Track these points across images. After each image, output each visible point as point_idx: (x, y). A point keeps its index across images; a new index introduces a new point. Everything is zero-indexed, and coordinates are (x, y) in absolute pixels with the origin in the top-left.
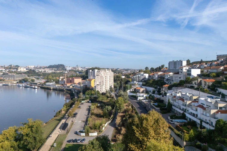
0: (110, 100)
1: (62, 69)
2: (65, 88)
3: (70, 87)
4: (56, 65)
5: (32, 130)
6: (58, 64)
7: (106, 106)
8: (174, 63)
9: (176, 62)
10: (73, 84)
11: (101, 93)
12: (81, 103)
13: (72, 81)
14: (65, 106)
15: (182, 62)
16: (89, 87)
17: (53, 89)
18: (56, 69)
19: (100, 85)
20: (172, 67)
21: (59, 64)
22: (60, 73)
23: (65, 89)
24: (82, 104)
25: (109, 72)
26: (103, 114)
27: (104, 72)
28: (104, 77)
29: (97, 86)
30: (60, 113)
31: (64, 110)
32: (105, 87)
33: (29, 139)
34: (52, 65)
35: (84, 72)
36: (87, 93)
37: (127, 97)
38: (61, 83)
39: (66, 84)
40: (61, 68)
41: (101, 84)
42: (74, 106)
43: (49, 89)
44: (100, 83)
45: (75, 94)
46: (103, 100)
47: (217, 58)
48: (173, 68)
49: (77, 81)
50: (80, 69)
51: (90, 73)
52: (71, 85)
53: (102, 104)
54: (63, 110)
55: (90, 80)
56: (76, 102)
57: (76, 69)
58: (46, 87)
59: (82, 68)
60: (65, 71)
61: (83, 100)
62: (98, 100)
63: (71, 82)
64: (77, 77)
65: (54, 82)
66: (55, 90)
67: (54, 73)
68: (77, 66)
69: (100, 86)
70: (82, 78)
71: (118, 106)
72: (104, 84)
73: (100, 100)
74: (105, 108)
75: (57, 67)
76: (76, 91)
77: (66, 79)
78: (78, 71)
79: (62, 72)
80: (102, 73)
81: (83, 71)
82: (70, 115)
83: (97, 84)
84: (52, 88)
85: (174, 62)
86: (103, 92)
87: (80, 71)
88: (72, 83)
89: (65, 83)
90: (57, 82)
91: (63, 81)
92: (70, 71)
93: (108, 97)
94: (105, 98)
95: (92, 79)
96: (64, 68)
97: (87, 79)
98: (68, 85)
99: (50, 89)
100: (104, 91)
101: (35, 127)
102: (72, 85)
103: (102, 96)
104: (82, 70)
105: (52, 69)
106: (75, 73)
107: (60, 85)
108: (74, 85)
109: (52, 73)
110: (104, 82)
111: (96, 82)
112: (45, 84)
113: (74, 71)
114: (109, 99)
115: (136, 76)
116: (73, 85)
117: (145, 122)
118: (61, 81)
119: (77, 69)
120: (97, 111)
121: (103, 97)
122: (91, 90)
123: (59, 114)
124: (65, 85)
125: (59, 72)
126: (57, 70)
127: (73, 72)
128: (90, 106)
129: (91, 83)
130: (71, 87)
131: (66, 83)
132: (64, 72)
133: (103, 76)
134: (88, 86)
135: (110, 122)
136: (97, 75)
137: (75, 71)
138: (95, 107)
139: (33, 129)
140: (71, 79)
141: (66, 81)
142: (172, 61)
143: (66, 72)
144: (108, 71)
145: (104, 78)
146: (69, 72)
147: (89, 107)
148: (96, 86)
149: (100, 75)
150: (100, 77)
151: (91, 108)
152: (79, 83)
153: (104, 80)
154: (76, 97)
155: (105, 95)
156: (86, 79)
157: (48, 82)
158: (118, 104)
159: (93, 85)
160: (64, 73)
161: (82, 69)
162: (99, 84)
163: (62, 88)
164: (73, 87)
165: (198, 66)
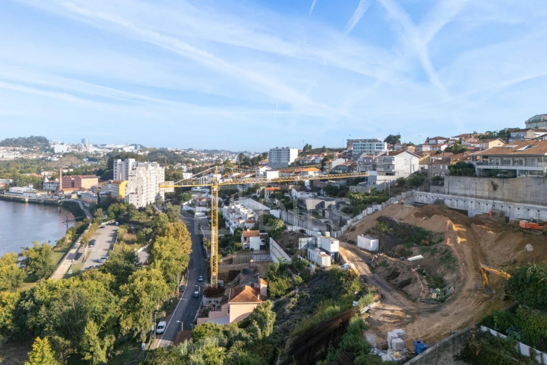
0: (153, 219)
1: (42, 149)
2: (60, 199)
3: (71, 196)
4: (24, 139)
5: (41, 254)
6: (29, 136)
7: (143, 228)
8: (277, 152)
9: (280, 150)
10: (79, 191)
11: (137, 207)
12: (100, 226)
13: (75, 184)
14: (71, 232)
15: (289, 150)
16: (115, 198)
17: (30, 202)
18: (26, 149)
19: (137, 193)
20: (275, 159)
21: (32, 137)
22: (38, 161)
23: (59, 201)
24: (102, 227)
25: (156, 170)
26: (138, 239)
27: (145, 169)
28: (144, 178)
29: (130, 195)
30: (64, 243)
31: (69, 239)
32: (145, 198)
33: (37, 264)
34: (11, 139)
35: (103, 157)
36: (111, 208)
37: (177, 213)
38: (47, 187)
39: (62, 191)
40: (38, 145)
41: (139, 192)
42: (86, 231)
43: (20, 201)
44: (136, 189)
45: (86, 211)
46: (140, 220)
47: (348, 144)
48: (277, 161)
49: (89, 183)
50: (92, 150)
51: (118, 167)
52: (73, 193)
53: (138, 226)
54: (67, 237)
55: (118, 183)
56: (91, 224)
57: (79, 149)
58: (12, 196)
59: (96, 146)
60: (51, 156)
61: (105, 221)
62: (131, 220)
63: (73, 186)
64: (86, 173)
65: (31, 186)
66: (33, 202)
67: (23, 160)
68: (83, 141)
69: (137, 195)
70: (99, 177)
71: (159, 225)
72: (145, 191)
73: (136, 220)
74: (142, 231)
75: (27, 144)
76: (88, 206)
77: (61, 179)
78: (86, 155)
79: (43, 159)
80: (141, 172)
81: (100, 154)
82: (84, 242)
83: (132, 192)
84: (27, 200)
85: (278, 150)
86: (141, 206)
87: (92, 154)
88: (77, 189)
89: (58, 187)
90: (39, 186)
91: (53, 183)
92: (65, 155)
93: (149, 215)
94: (145, 216)
95: (122, 181)
96: (47, 146)
97: (112, 181)
98: (67, 192)
99: (24, 202)
100: (143, 204)
101: (44, 249)
102: (77, 193)
103: (139, 213)
104: (97, 153)
105: (14, 150)
106: (79, 161)
107: (46, 193)
108: (81, 192)
109: (17, 161)
110: (145, 188)
111: (130, 188)
112: (8, 191)
113: (75, 156)
114: (151, 217)
115: (201, 178)
116: (79, 193)
117: (167, 231)
118: (49, 183)
119: (84, 150)
120: (128, 236)
121: (141, 214)
122: (119, 203)
123: (62, 244)
124: (60, 192)
125: (35, 157)
126: (28, 151)
127: (74, 160)
128: (116, 231)
129: (118, 189)
130: (74, 196)
131: (61, 187)
132: (49, 157)
133: (142, 178)
134: (113, 195)
135: (146, 247)
136: (132, 176)
137: (79, 157)
138: (125, 232)
139: (42, 252)
140: (73, 179)
141: (61, 182)
142: (275, 147)
143: (55, 159)
144: (153, 167)
145: (145, 181)
146: (64, 159)
147: (114, 232)
148: (128, 196)
149: (136, 175)
150: (136, 179)
151: (119, 232)
152: (93, 189)
153: (145, 185)
154: (88, 218)
155: (144, 211)
156: (110, 180)
157: (14, 185)
158: (159, 222)
159: (123, 193)
160: (50, 160)
161: (96, 149)
162: (134, 192)
163: (52, 200)
164: (79, 196)
165: (313, 159)
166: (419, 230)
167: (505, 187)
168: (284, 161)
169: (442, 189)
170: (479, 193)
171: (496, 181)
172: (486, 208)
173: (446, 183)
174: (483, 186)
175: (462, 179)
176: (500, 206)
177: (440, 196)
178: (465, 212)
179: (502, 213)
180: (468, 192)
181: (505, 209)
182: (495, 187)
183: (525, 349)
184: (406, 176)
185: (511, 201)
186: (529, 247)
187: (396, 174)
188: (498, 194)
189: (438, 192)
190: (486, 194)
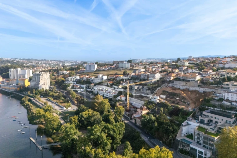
9: (91, 65)
15: (94, 65)
20: (88, 68)
26: (64, 101)
29: (42, 86)
44: (44, 83)
51: (12, 72)
69: (45, 85)
74: (60, 99)
83: (42, 84)
129: (24, 82)
136: (41, 78)
150: (43, 79)
165: (104, 68)
166: (174, 93)
167: (188, 83)
168: (92, 69)
169: (173, 83)
170: (183, 85)
171: (187, 82)
172: (184, 88)
173: (174, 82)
174: (184, 83)
175: (179, 81)
176: (187, 87)
177: (174, 85)
178: (180, 88)
179: (188, 89)
180: (180, 84)
181: (189, 88)
182: (186, 83)
183: (207, 107)
184: (158, 79)
185: (190, 86)
186: (197, 95)
187: (156, 79)
188: (187, 85)
189: (172, 84)
190: (184, 85)
